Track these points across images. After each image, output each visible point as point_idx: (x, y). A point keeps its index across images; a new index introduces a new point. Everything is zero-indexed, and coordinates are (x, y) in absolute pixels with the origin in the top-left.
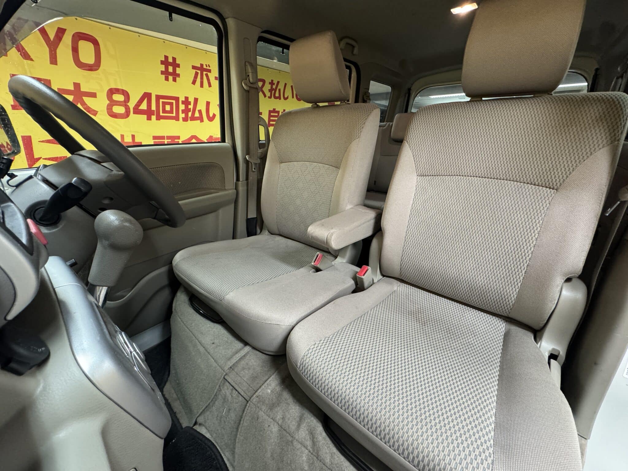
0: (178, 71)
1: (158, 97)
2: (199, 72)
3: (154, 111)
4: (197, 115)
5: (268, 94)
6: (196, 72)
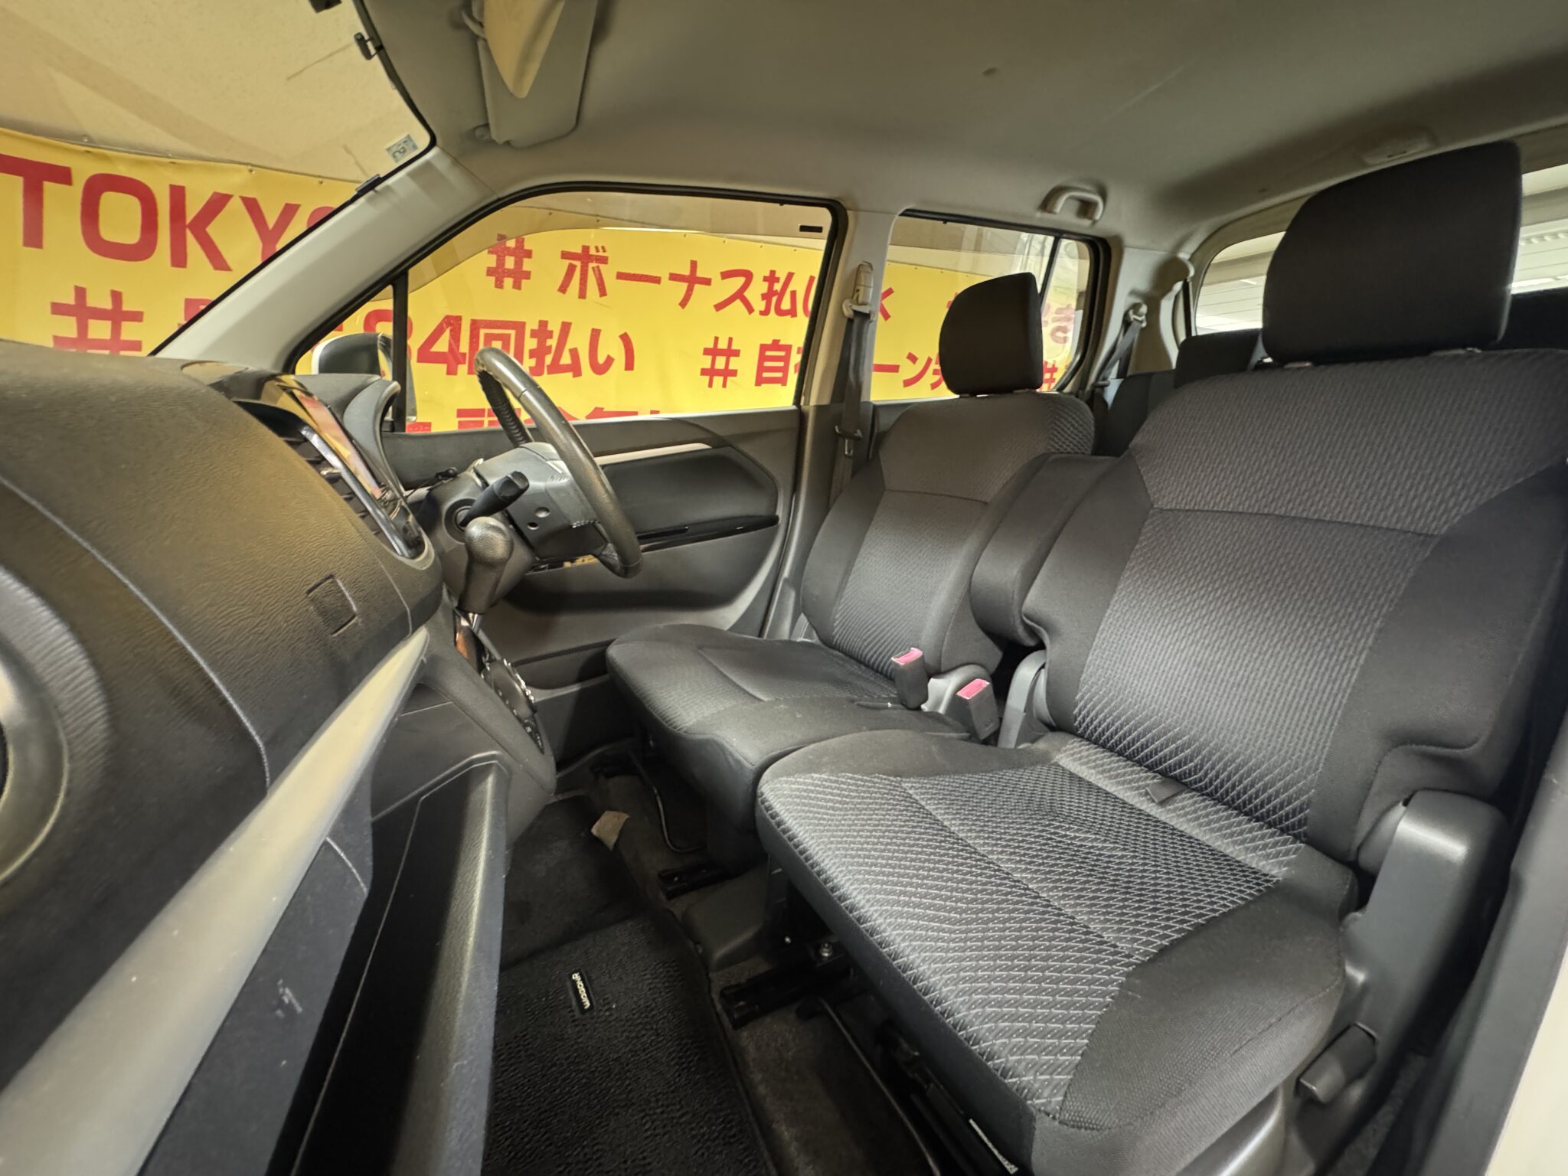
0: (527, 264)
1: (475, 325)
2: (578, 264)
3: (465, 355)
4: (566, 359)
5: (759, 305)
6: (570, 264)
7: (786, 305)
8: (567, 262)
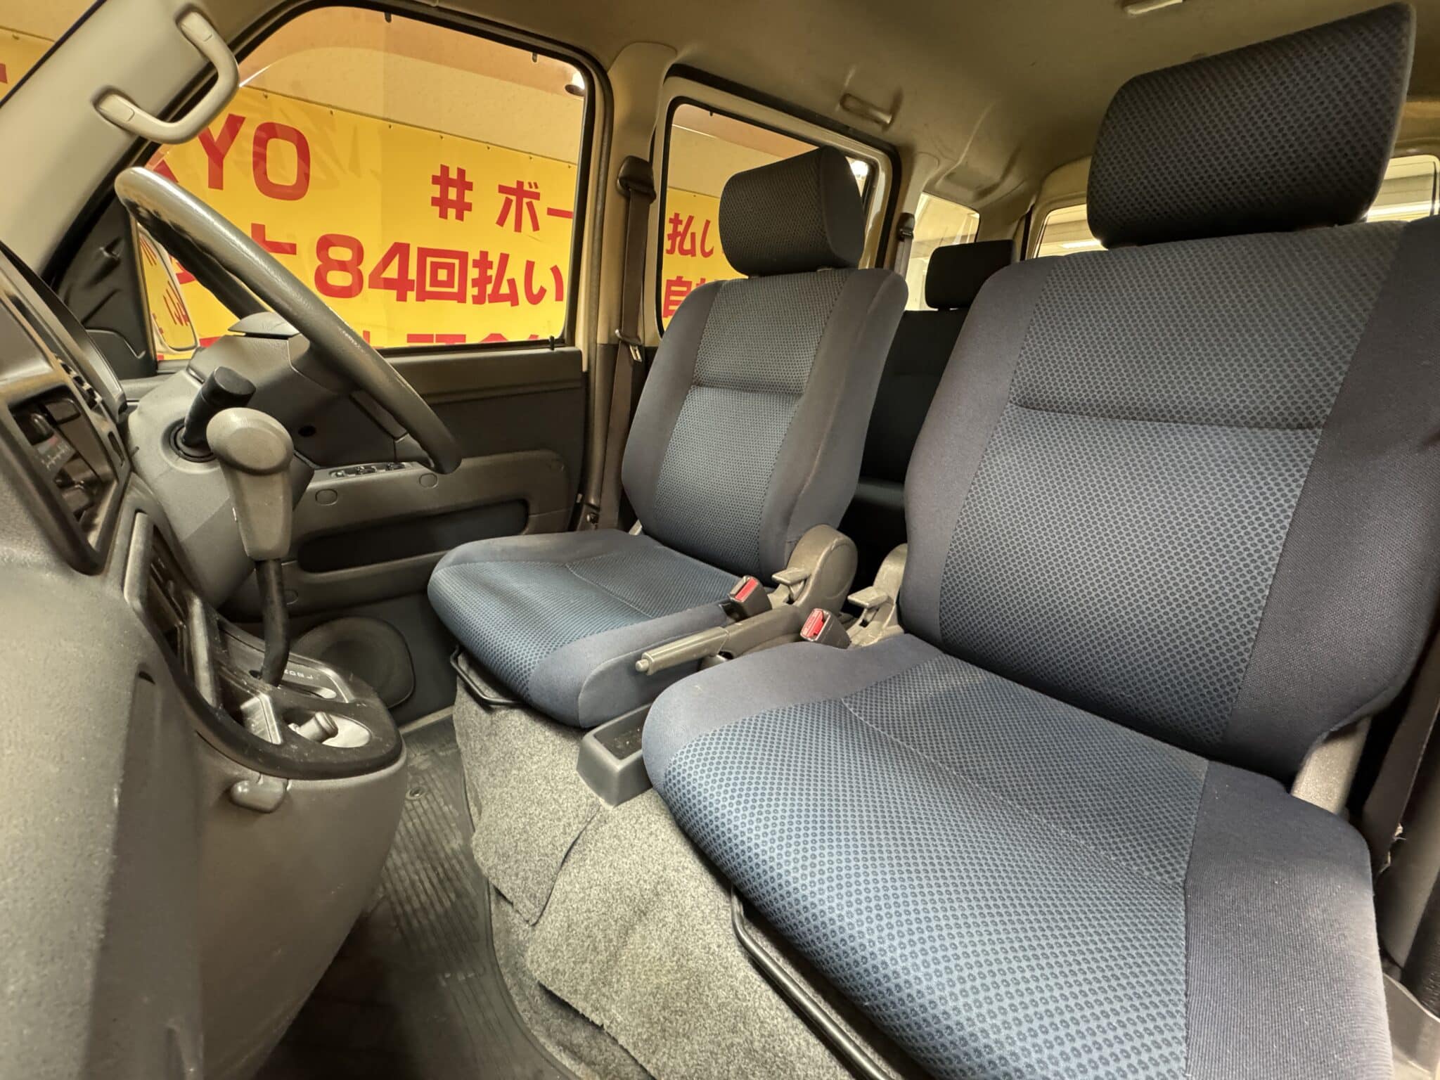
0: (469, 197)
1: (424, 253)
2: (513, 198)
3: (413, 281)
4: (505, 289)
6: (507, 199)
7: (687, 246)
8: (503, 197)
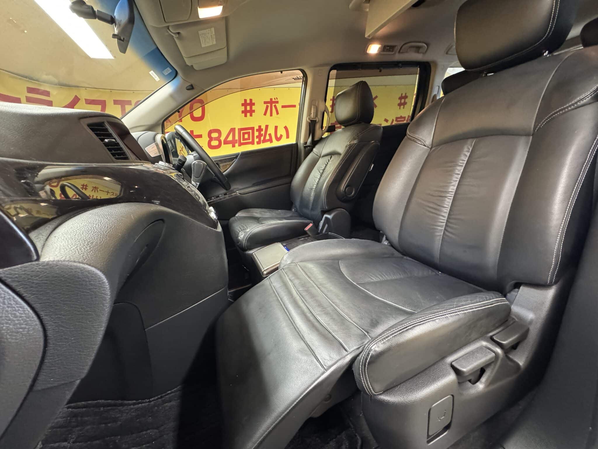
0: (254, 108)
1: (240, 130)
2: (269, 105)
3: (237, 140)
4: (268, 137)
6: (267, 106)
8: (266, 105)
